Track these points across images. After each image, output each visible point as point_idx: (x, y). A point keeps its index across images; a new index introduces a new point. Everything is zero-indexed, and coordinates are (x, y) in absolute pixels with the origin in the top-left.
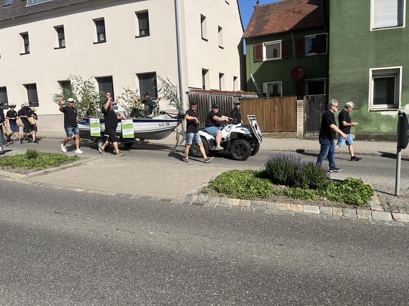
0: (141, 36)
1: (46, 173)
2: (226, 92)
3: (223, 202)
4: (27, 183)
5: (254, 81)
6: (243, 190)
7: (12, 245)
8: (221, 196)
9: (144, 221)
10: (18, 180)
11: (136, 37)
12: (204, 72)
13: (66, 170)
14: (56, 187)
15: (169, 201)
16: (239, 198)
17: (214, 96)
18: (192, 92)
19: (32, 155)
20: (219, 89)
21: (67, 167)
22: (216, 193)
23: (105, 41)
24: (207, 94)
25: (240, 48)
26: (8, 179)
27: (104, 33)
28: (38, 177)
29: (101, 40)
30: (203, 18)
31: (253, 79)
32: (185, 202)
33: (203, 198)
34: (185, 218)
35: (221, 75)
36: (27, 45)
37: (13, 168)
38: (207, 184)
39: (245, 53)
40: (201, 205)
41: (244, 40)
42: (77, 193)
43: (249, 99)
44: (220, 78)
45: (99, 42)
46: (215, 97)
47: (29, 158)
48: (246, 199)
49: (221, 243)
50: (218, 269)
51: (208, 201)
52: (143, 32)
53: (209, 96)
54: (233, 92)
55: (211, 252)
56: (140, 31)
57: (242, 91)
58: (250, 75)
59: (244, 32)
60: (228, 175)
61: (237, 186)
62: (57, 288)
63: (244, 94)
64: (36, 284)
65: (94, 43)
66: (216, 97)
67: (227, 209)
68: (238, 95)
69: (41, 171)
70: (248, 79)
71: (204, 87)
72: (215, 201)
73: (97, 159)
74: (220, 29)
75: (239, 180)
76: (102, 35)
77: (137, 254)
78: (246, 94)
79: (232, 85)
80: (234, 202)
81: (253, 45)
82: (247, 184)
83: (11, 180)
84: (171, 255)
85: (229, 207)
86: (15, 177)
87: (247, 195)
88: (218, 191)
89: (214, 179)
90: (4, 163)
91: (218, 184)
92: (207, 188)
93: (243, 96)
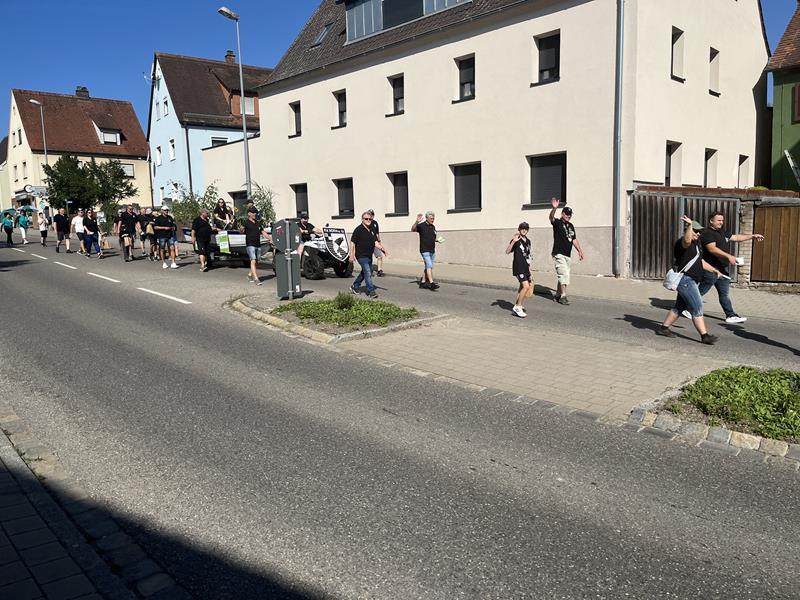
0: (542, 82)
1: (366, 336)
2: (719, 191)
3: (717, 436)
4: (338, 351)
5: (792, 164)
6: (769, 416)
7: (319, 459)
8: (713, 424)
9: (543, 452)
10: (324, 345)
11: (532, 85)
12: (671, 147)
13: (398, 334)
14: (382, 363)
15: (593, 417)
16: (757, 432)
17: (692, 199)
18: (641, 192)
19: (345, 303)
20: (702, 184)
21: (399, 329)
22: (701, 415)
23: (472, 97)
24: (676, 195)
25: (760, 91)
26: (310, 342)
27: (472, 82)
28: (354, 342)
29: (466, 95)
30: (677, 34)
31: (790, 160)
32: (627, 426)
33: (668, 421)
34: (630, 459)
35: (709, 153)
36: (342, 112)
37: (317, 323)
38: (676, 393)
40: (666, 436)
41: (770, 75)
42: (418, 378)
43: (778, 206)
44: (707, 159)
45: (463, 99)
46: (694, 202)
47: (341, 308)
48: (776, 437)
49: (720, 530)
51: (680, 430)
52: (546, 75)
53: (679, 199)
54: (738, 191)
55: (695, 546)
56: (541, 72)
57: (761, 188)
58: (782, 151)
59: (770, 55)
60: (729, 377)
61: (753, 406)
63: (767, 194)
65: (454, 102)
66: (698, 200)
67: (728, 455)
68: (752, 197)
69: (359, 333)
70: (775, 159)
71: (668, 179)
72: (699, 432)
73: (449, 317)
74: (714, 53)
75: (757, 391)
76: (467, 86)
78: (773, 195)
79: (735, 174)
80: (750, 442)
81: (793, 85)
82: (780, 405)
83: (313, 343)
84: (606, 535)
85: (735, 451)
86: (319, 338)
87: (778, 430)
88: (705, 412)
89: (692, 382)
90: (303, 312)
91: (705, 394)
92: (676, 402)
93: (764, 199)
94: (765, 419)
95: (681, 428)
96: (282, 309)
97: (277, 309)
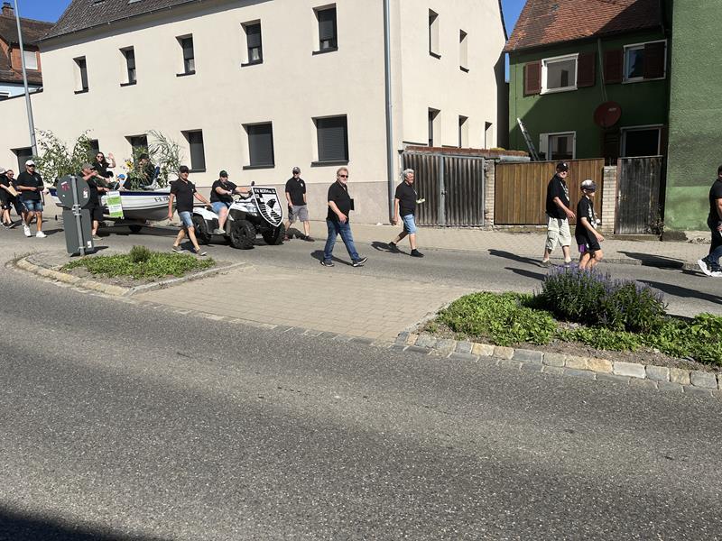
0: (323, 51)
1: (162, 286)
2: (471, 150)
3: (463, 348)
4: (133, 302)
5: (523, 130)
6: (501, 329)
7: (108, 406)
8: (460, 339)
9: (324, 375)
10: (118, 298)
11: (314, 53)
12: (433, 114)
13: (195, 283)
14: (178, 311)
15: (368, 342)
16: (492, 342)
17: (449, 157)
18: (409, 151)
19: (140, 257)
20: (457, 145)
21: (196, 278)
22: (451, 332)
23: (260, 61)
24: (437, 154)
25: (500, 69)
26: (103, 296)
27: (260, 47)
28: (150, 293)
29: (255, 59)
30: (433, 16)
31: (522, 127)
32: (395, 346)
33: (427, 340)
34: (396, 373)
35: (462, 120)
36: (131, 69)
37: (110, 276)
38: (434, 316)
39: (507, 79)
40: (424, 352)
41: (507, 55)
42: (213, 322)
43: (512, 163)
44: (460, 125)
45: (252, 63)
46: (451, 160)
47: (136, 261)
48: (505, 345)
49: (461, 421)
50: (454, 468)
51: (435, 346)
52: (326, 45)
53: (439, 157)
54: (484, 151)
55: (441, 437)
56: (322, 41)
57: (500, 149)
58: (516, 120)
59: (507, 39)
60: (473, 301)
61: (489, 322)
62: (182, 481)
63: (504, 154)
64: (146, 472)
65: (243, 65)
66: (453, 159)
67: (471, 362)
68: (493, 156)
69: (155, 284)
70: (511, 126)
71: (431, 140)
72: (450, 346)
73: (245, 265)
74: (463, 35)
75: (493, 310)
76: (255, 51)
77: (312, 433)
78: (509, 154)
79: (482, 138)
80: (486, 349)
81: (524, 64)
82: (509, 319)
83: (106, 297)
84: (372, 438)
85: (475, 359)
86: (113, 292)
87: (507, 339)
88: (455, 330)
89: (446, 307)
90: (95, 267)
91: (455, 316)
92: (434, 323)
93: (502, 157)
94: (498, 331)
95: (436, 344)
96: (72, 265)
97: (66, 266)
